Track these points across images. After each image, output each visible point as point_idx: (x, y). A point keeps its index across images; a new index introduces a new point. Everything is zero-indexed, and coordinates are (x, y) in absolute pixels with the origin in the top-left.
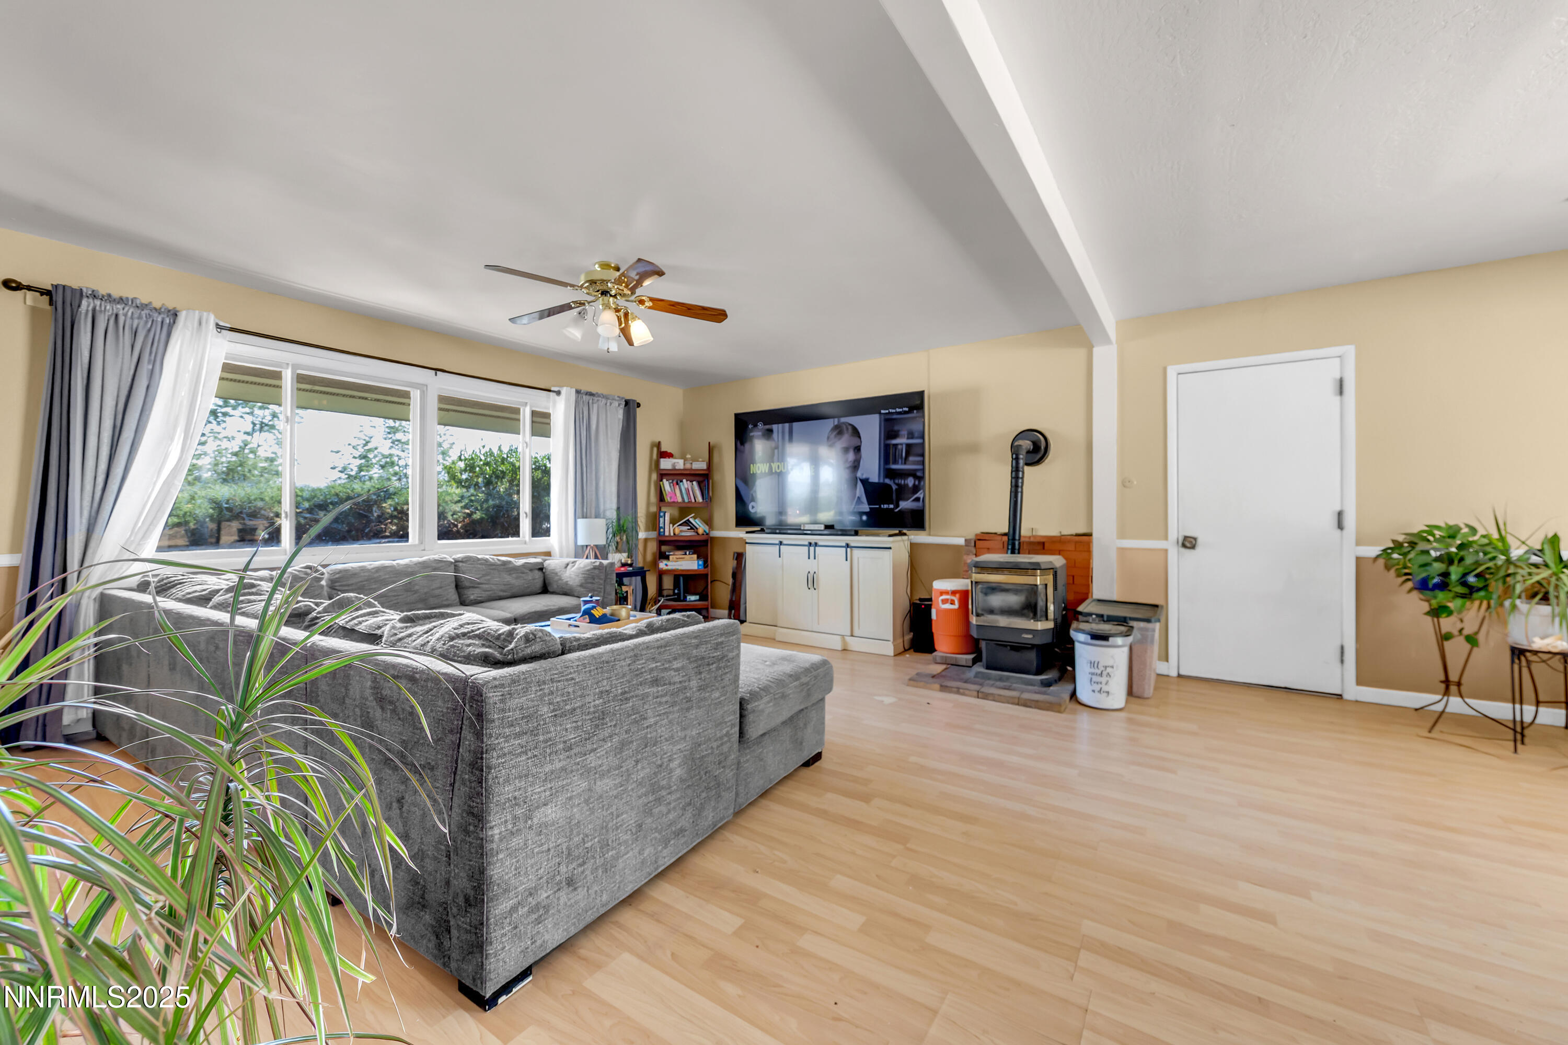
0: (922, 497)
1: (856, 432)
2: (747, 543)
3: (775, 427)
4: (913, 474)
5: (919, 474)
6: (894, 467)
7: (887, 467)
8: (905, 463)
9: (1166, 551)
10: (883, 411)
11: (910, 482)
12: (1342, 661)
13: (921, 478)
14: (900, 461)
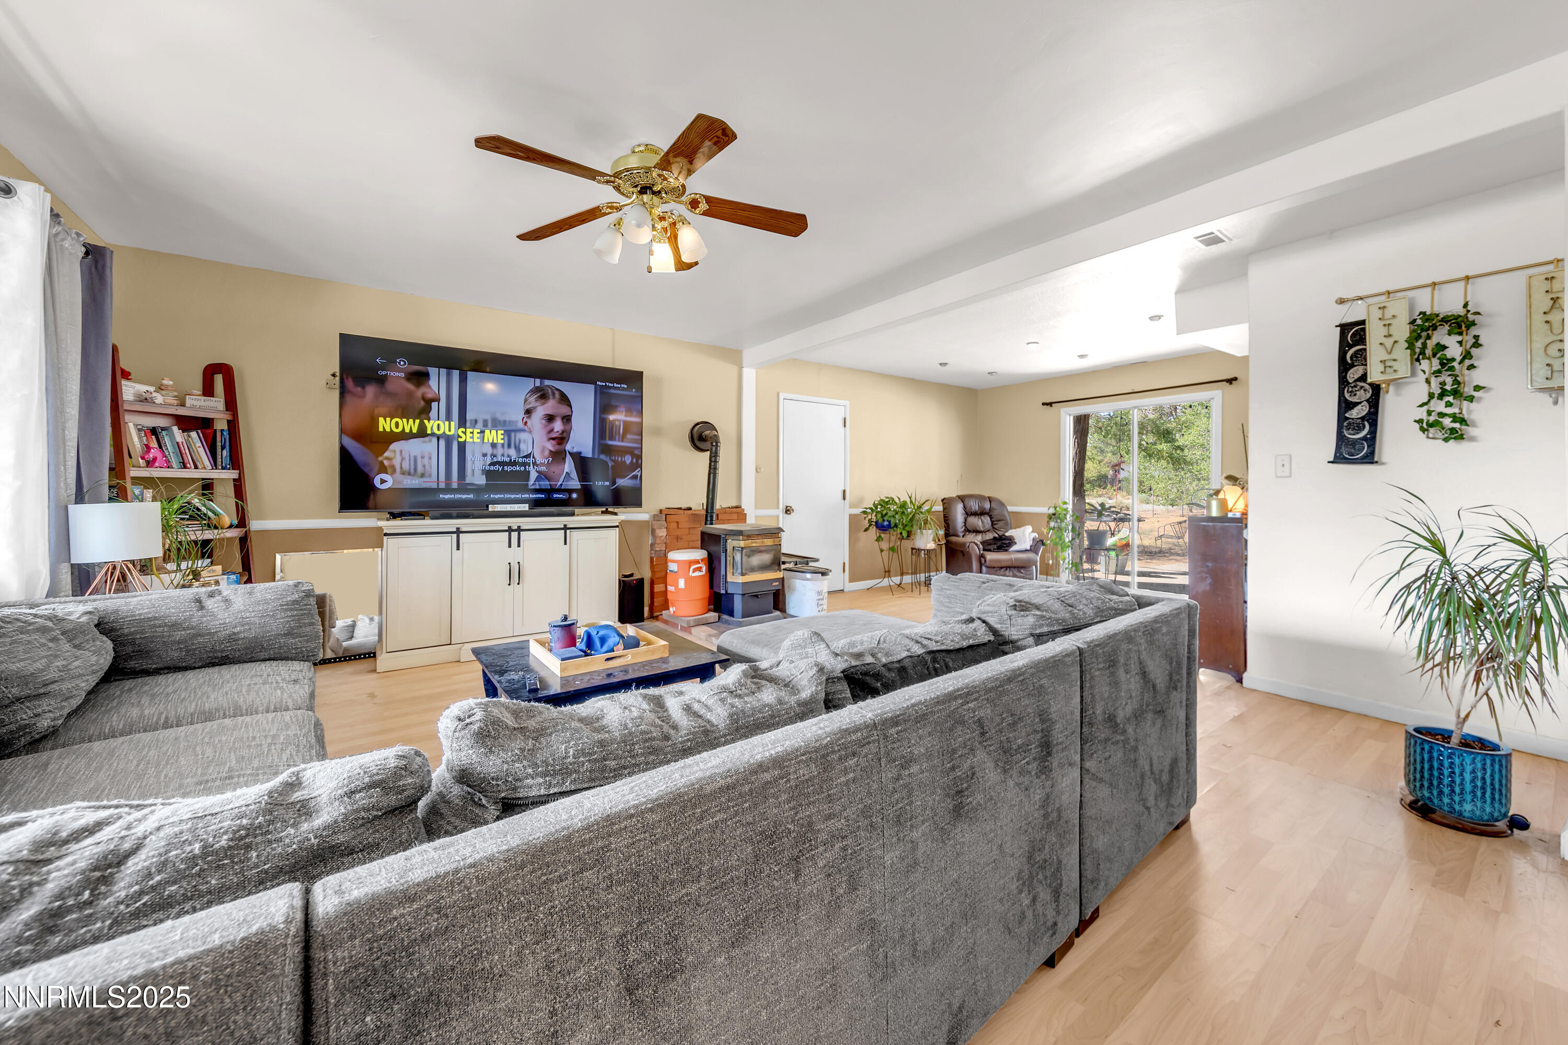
0: (639, 474)
1: (564, 399)
2: (386, 535)
3: (433, 371)
4: (630, 451)
5: (637, 452)
6: (610, 443)
7: (603, 442)
8: (622, 441)
9: (778, 516)
10: (599, 383)
11: (628, 459)
12: (844, 571)
13: (640, 457)
14: (617, 438)
